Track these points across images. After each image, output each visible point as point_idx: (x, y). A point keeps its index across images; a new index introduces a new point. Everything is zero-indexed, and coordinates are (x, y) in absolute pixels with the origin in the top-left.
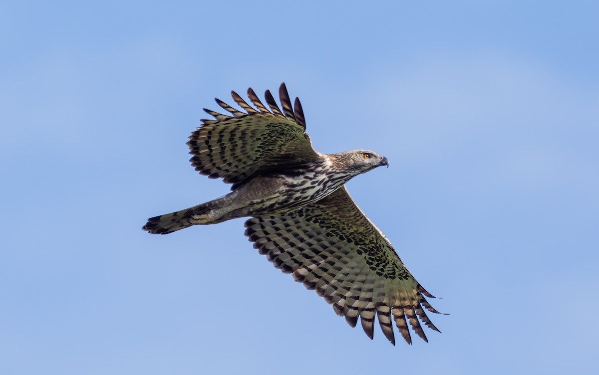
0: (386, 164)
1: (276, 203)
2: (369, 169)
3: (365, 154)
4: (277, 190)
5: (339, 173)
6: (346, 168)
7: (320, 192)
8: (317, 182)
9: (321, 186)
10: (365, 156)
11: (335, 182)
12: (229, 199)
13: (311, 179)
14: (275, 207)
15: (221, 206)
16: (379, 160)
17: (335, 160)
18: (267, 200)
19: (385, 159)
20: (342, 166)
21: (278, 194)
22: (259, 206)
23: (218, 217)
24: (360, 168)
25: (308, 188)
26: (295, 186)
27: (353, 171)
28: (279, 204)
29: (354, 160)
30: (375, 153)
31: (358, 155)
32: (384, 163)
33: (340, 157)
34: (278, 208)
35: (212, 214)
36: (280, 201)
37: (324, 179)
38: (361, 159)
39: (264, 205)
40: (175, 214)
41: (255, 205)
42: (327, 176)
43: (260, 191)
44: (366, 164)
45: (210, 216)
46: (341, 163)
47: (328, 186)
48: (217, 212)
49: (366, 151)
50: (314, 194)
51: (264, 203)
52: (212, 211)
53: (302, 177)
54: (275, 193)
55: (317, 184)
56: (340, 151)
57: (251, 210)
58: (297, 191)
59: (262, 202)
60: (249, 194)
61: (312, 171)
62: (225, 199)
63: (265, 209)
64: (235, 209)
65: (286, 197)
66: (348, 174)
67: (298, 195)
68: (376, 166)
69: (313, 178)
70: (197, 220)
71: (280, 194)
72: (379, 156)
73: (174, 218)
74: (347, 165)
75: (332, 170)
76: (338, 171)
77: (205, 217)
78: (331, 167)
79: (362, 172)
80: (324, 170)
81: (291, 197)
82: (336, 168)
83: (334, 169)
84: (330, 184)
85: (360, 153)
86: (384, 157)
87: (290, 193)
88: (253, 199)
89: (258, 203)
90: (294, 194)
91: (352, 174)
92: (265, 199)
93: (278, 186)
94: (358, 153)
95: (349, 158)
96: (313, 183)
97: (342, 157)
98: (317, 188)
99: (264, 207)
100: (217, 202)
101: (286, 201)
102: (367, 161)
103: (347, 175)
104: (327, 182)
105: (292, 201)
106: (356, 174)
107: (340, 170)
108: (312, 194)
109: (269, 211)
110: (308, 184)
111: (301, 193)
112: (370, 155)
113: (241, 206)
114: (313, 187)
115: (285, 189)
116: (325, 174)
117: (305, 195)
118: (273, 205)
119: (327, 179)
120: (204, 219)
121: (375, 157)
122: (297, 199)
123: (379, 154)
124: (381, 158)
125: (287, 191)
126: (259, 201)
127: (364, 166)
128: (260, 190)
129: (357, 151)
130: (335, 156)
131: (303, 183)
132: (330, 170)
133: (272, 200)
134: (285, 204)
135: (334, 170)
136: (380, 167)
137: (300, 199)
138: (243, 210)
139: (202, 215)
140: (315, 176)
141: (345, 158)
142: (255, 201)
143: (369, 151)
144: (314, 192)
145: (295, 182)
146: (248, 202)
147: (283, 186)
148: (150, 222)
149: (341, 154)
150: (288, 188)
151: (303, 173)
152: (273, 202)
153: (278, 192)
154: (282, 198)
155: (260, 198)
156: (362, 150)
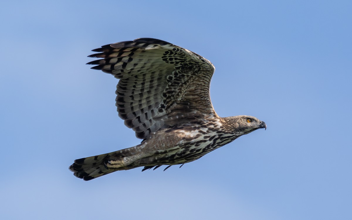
0: (264, 127)
1: (176, 154)
2: (251, 131)
3: (248, 119)
4: (178, 143)
5: (227, 133)
6: (233, 130)
7: (210, 147)
8: (209, 137)
9: (212, 142)
10: (248, 120)
11: (223, 140)
12: (138, 148)
13: (204, 133)
14: (175, 158)
15: (132, 153)
16: (259, 124)
17: (225, 123)
18: (170, 151)
19: (263, 123)
20: (230, 128)
21: (178, 147)
22: (163, 156)
23: (129, 163)
24: (244, 130)
25: (201, 141)
26: (191, 139)
27: (238, 133)
28: (178, 155)
29: (239, 123)
30: (256, 118)
31: (242, 119)
32: (262, 126)
33: (228, 121)
34: (177, 159)
35: (125, 161)
36: (179, 153)
37: (214, 136)
38: (244, 123)
39: (167, 155)
40: (96, 157)
41: (160, 154)
42: (218, 134)
43: (164, 144)
44: (249, 127)
45: (123, 162)
46: (229, 125)
47: (217, 142)
48: (129, 159)
49: (248, 116)
50: (206, 147)
51: (168, 154)
52: (125, 158)
53: (197, 131)
54: (176, 146)
55: (208, 139)
56: (229, 116)
57: (156, 158)
58: (192, 144)
59: (166, 152)
60: (155, 146)
61: (205, 127)
62: (135, 148)
63: (167, 159)
64: (143, 157)
65: (184, 149)
66: (234, 134)
67: (193, 147)
68: (256, 129)
69: (206, 134)
70: (112, 165)
71: (180, 146)
72: (258, 120)
73: (95, 161)
74: (234, 128)
75: (222, 130)
76: (227, 131)
77: (119, 163)
78: (221, 127)
79: (246, 133)
80: (215, 128)
81: (188, 149)
82: (225, 129)
83: (224, 129)
84: (219, 141)
85: (243, 118)
86: (262, 122)
87: (187, 145)
88: (158, 150)
89: (162, 153)
90: (190, 147)
91: (237, 135)
92: (168, 150)
93: (179, 140)
94: (242, 118)
95: (235, 122)
96: (205, 137)
97: (230, 120)
98: (209, 143)
99: (167, 156)
100: (129, 149)
101: (184, 152)
102: (249, 124)
103: (234, 136)
104: (217, 139)
105: (188, 152)
106: (240, 134)
107: (228, 131)
108: (204, 148)
109: (170, 160)
110: (201, 138)
111: (196, 145)
112: (251, 120)
113: (149, 155)
114: (205, 141)
115: (184, 142)
116: (216, 132)
117: (199, 148)
118: (173, 156)
119: (217, 137)
120: (118, 164)
121: (256, 121)
122: (192, 150)
123: (259, 119)
124: (260, 122)
125: (186, 144)
126: (163, 151)
127: (247, 128)
128: (164, 142)
129: (242, 116)
130: (225, 119)
131: (198, 136)
132: (220, 130)
133: (173, 151)
134: (183, 155)
135: (224, 131)
136: (259, 129)
137: (195, 152)
138: (150, 158)
139: (117, 161)
140: (208, 132)
141: (232, 121)
142: (160, 151)
143: (251, 117)
144: (206, 146)
145: (192, 136)
146: (155, 152)
147: (183, 140)
148: (76, 164)
149: (229, 118)
150: (186, 142)
151: (198, 128)
152: (174, 153)
153: (179, 145)
154: (182, 150)
155: (163, 149)
156: (246, 116)
